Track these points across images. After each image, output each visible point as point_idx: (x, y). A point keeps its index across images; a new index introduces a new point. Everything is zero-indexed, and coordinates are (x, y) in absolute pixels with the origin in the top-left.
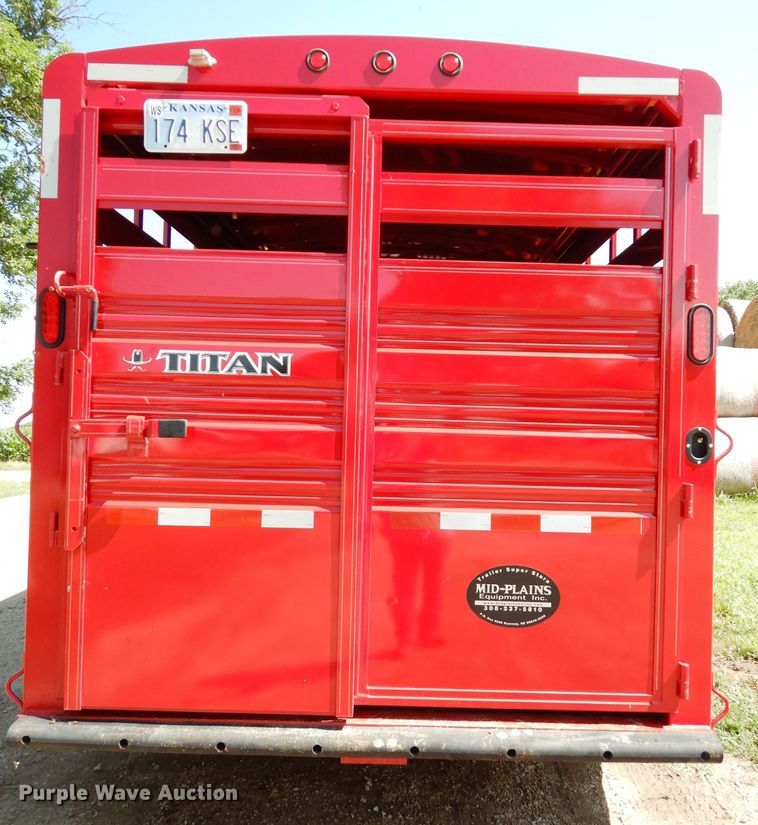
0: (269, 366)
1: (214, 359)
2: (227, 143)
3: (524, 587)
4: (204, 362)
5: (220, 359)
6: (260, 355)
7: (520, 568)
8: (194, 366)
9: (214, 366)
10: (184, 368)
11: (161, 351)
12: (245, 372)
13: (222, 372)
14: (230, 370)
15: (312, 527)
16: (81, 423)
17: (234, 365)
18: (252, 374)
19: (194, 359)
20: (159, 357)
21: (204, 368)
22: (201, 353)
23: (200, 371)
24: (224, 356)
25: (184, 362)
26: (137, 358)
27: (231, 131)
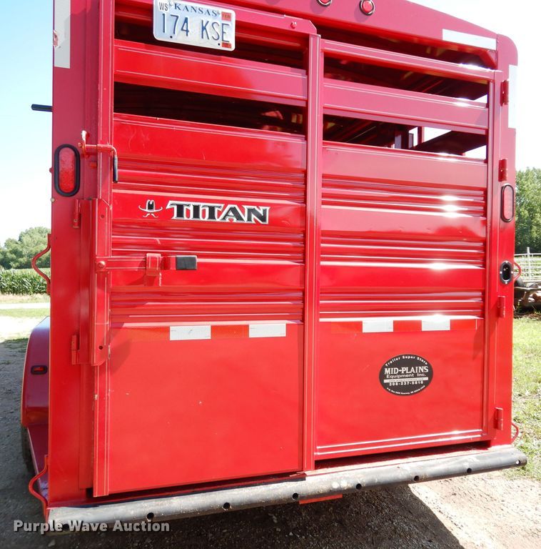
0: (253, 216)
1: (212, 209)
2: (220, 41)
3: (413, 368)
4: (204, 211)
5: (216, 209)
6: (246, 207)
7: (410, 355)
8: (196, 214)
9: (212, 215)
10: (188, 215)
11: (171, 202)
12: (235, 220)
13: (218, 220)
14: (224, 218)
15: (285, 335)
16: (105, 260)
17: (227, 215)
18: (241, 222)
19: (196, 209)
20: (168, 207)
21: (204, 217)
22: (202, 204)
23: (201, 219)
24: (219, 207)
25: (188, 211)
26: (151, 207)
27: (223, 32)
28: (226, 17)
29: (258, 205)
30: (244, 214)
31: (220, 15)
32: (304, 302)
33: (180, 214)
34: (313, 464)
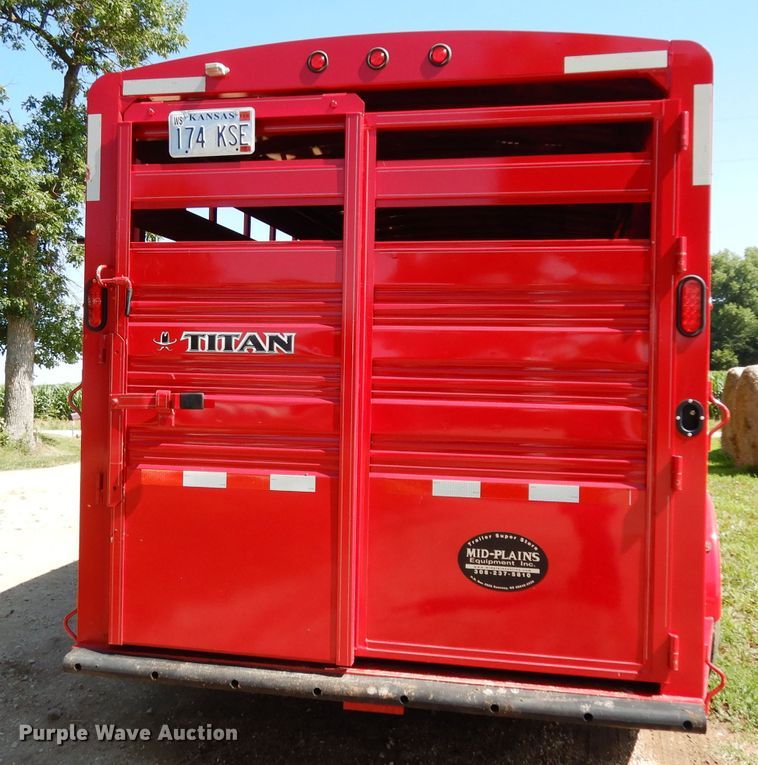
0: (276, 345)
1: (228, 339)
2: (238, 146)
3: (512, 553)
4: (220, 341)
5: (234, 339)
6: (267, 335)
7: (509, 534)
8: (212, 346)
9: (228, 346)
10: (203, 347)
11: (185, 333)
12: (254, 350)
13: (235, 351)
14: (242, 349)
16: (118, 397)
17: (245, 344)
18: (262, 352)
19: (212, 339)
20: (182, 338)
21: (220, 348)
22: (218, 334)
23: (217, 350)
24: (237, 336)
25: (203, 342)
26: (165, 340)
27: (241, 135)
28: (245, 116)
29: (282, 331)
30: (265, 343)
31: (238, 116)
33: (195, 345)
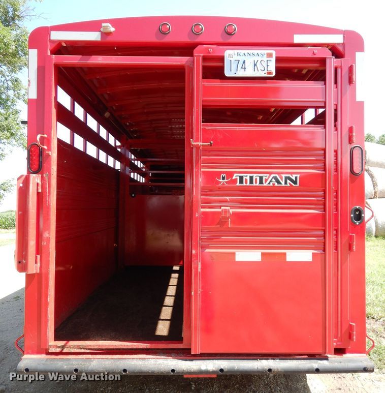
0: (288, 181)
1: (261, 178)
2: (266, 71)
4: (256, 179)
5: (264, 178)
6: (284, 176)
8: (251, 182)
9: (261, 182)
10: (246, 183)
11: (235, 175)
12: (276, 184)
13: (265, 184)
14: (269, 184)
17: (271, 181)
18: (281, 185)
19: (251, 178)
20: (234, 178)
21: (256, 183)
22: (254, 175)
23: (254, 184)
24: (266, 176)
25: (246, 180)
26: (223, 178)
27: (267, 66)
28: (270, 55)
29: (292, 173)
30: (282, 181)
31: (266, 55)
32: (325, 238)
33: (241, 182)
34: (333, 351)
